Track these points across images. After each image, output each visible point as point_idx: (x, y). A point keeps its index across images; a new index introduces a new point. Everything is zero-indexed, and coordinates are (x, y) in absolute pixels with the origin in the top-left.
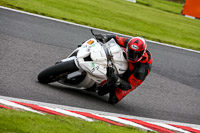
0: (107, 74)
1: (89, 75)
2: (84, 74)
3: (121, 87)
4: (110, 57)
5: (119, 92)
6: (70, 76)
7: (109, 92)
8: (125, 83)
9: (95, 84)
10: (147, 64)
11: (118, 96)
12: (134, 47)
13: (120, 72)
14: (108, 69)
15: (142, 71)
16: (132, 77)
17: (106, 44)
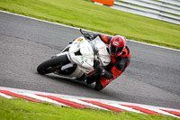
0: (94, 66)
1: (79, 67)
2: (75, 66)
3: (105, 77)
4: (96, 52)
5: (104, 81)
6: (64, 68)
7: (95, 81)
8: (108, 74)
9: (84, 75)
10: (126, 57)
11: (103, 84)
12: (116, 44)
13: (105, 65)
14: (95, 61)
15: (122, 63)
16: (114, 68)
17: (93, 41)
